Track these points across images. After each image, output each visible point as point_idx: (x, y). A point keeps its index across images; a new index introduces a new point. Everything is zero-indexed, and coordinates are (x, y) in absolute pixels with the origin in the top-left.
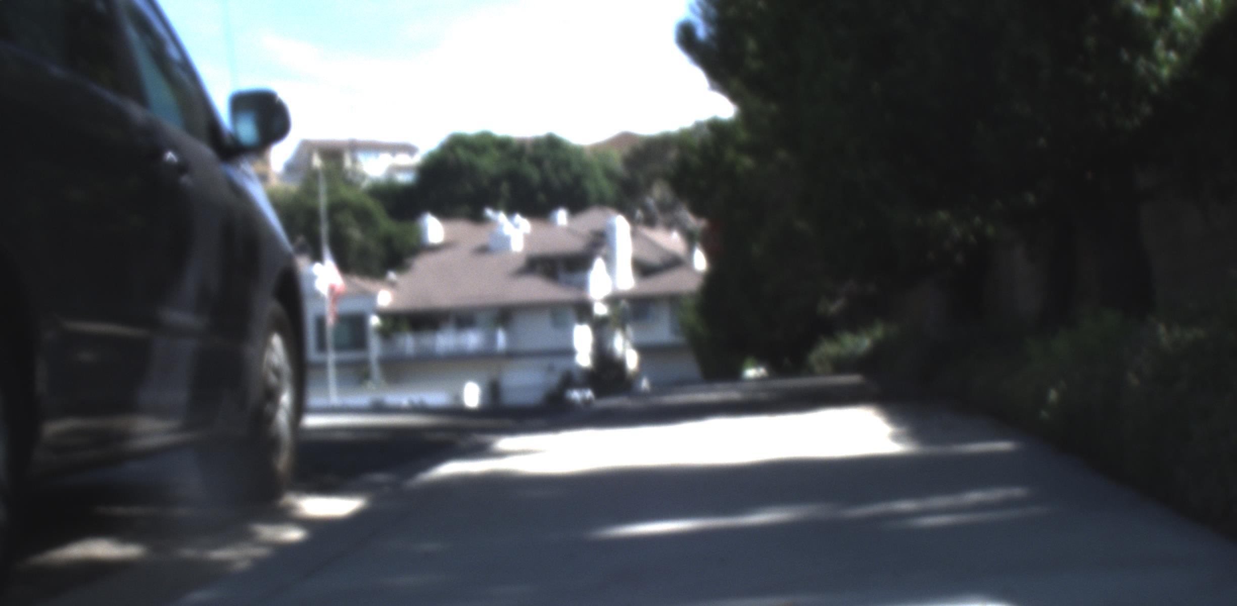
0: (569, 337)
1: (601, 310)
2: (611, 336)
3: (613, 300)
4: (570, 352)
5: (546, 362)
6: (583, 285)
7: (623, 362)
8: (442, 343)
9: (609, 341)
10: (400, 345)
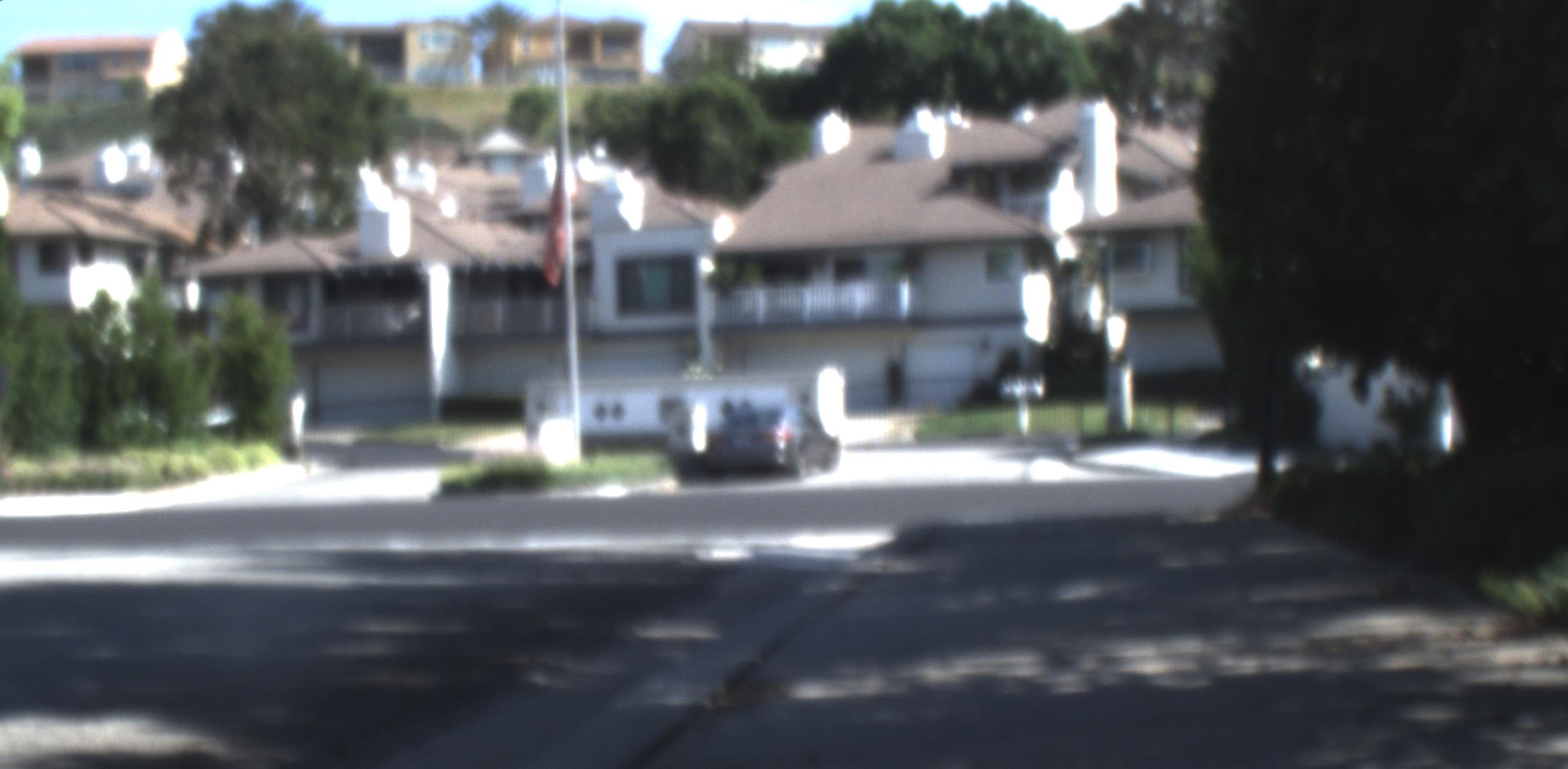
0: (1016, 294)
1: (1066, 250)
2: (1084, 292)
3: (1085, 234)
4: (1016, 318)
5: (978, 333)
6: (1040, 211)
7: (1103, 334)
8: (812, 303)
9: (1080, 302)
10: (747, 305)
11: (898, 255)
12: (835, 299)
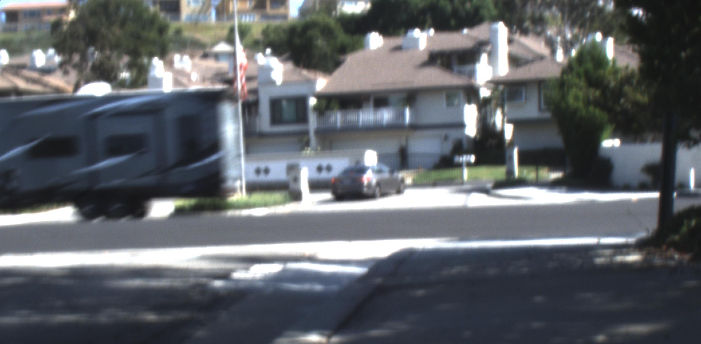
0: (461, 113)
1: (485, 93)
2: (493, 112)
3: (493, 84)
4: (462, 126)
6: (472, 74)
7: (502, 132)
8: (363, 119)
9: (491, 117)
10: (331, 120)
11: (404, 95)
12: (374, 117)
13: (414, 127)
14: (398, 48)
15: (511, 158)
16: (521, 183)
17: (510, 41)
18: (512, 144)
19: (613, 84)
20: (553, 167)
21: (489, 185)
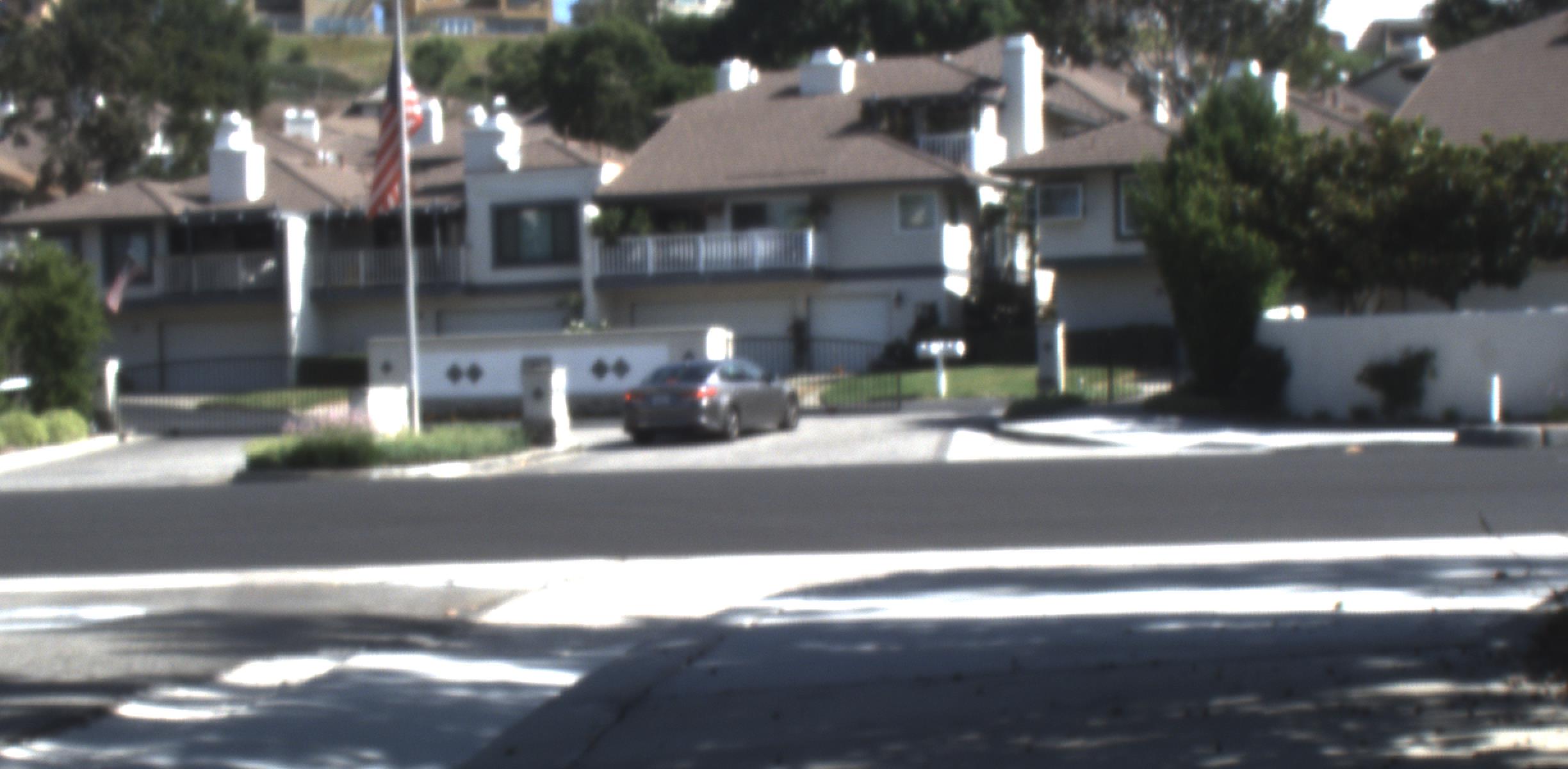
0: (935, 246)
1: (989, 196)
2: (1009, 243)
3: (1009, 174)
5: (892, 286)
6: (962, 152)
7: (1030, 287)
8: (706, 254)
9: (1004, 252)
10: (634, 255)
11: (803, 200)
12: (732, 249)
13: (825, 274)
14: (792, 92)
15: (1051, 347)
16: (1073, 406)
17: (1049, 81)
18: (1053, 313)
19: (1290, 174)
20: (1149, 371)
21: (998, 412)
